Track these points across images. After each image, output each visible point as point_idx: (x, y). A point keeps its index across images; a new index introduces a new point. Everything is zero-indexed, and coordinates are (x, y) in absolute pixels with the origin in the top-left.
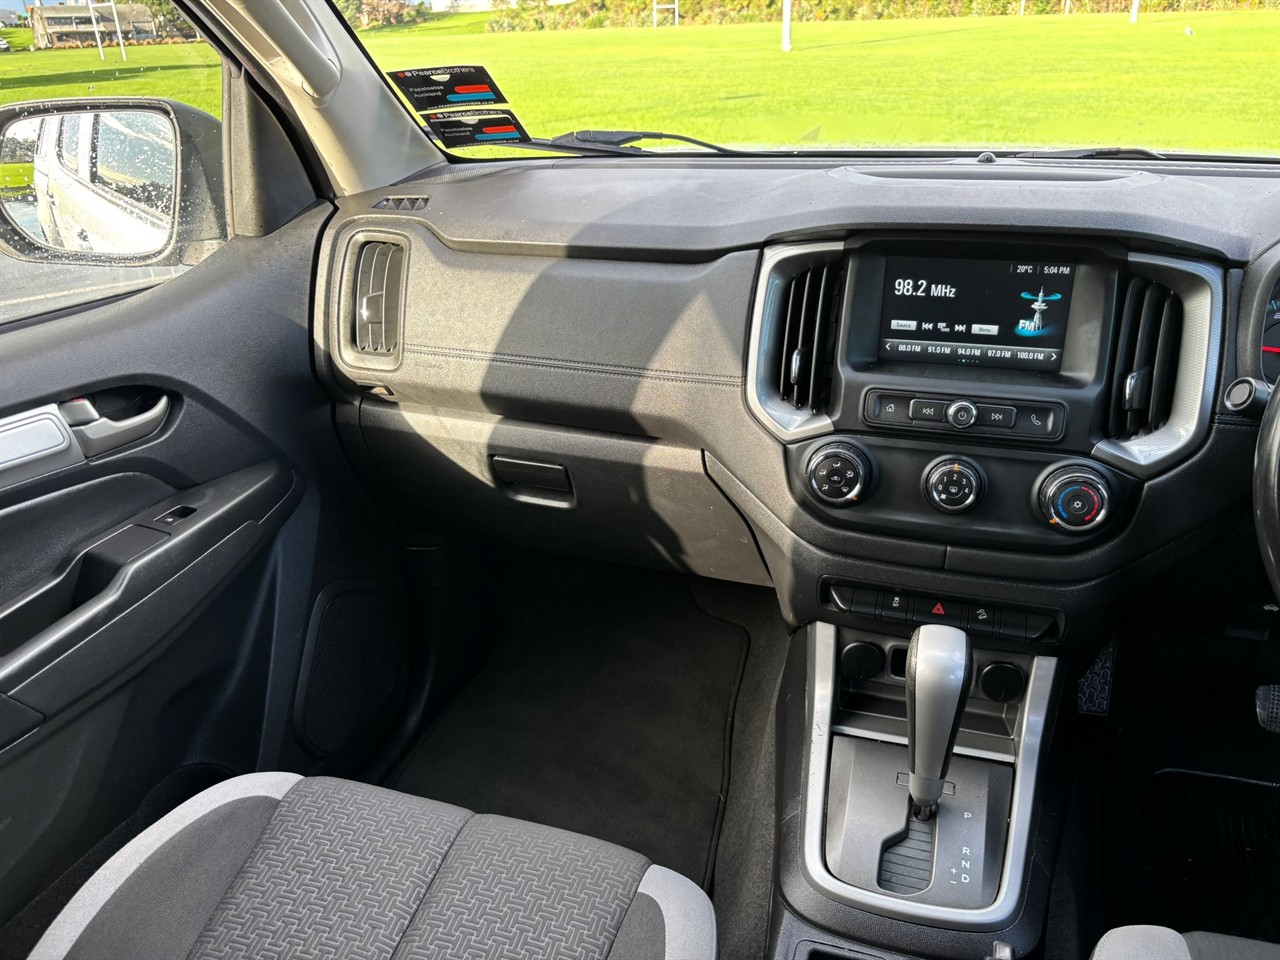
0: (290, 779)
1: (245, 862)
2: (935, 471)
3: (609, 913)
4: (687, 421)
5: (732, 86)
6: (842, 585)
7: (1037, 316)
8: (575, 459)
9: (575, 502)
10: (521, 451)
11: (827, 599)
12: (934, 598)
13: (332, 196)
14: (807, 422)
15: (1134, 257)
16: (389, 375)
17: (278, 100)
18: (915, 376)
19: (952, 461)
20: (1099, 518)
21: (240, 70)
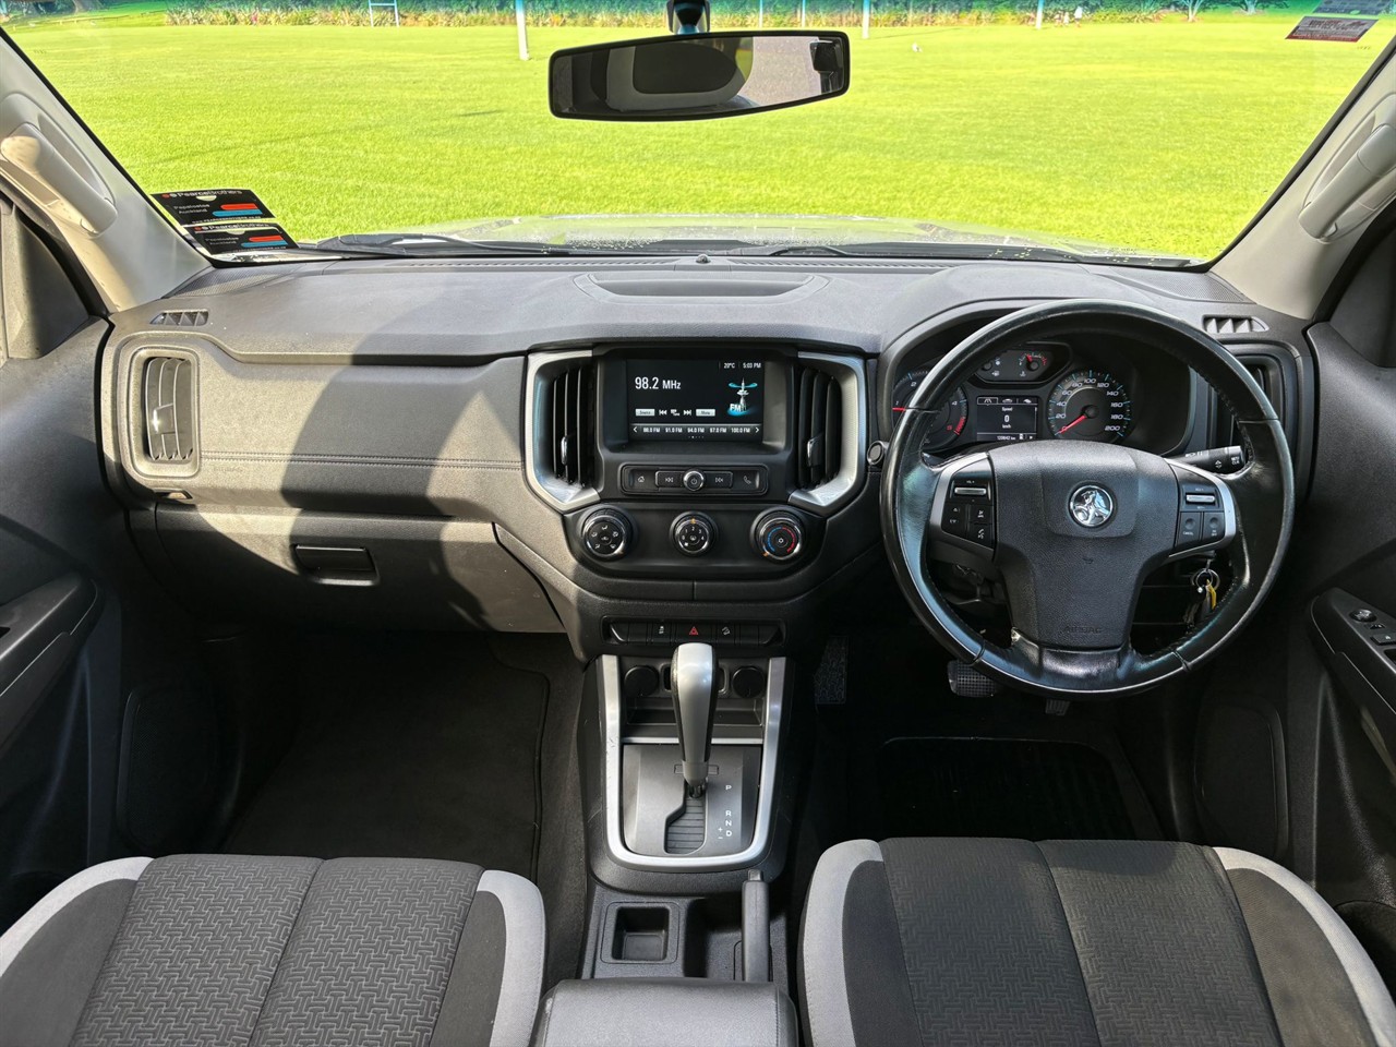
0: (141, 863)
1: (116, 937)
2: (679, 525)
3: (456, 911)
4: (477, 500)
5: (469, 100)
6: (620, 622)
7: (742, 401)
8: (376, 541)
9: (378, 580)
10: (323, 538)
11: (609, 635)
12: (688, 623)
13: (104, 313)
14: (579, 494)
15: (802, 355)
16: (187, 481)
17: (48, 231)
18: (658, 453)
19: (690, 517)
20: (796, 550)
21: (11, 208)
